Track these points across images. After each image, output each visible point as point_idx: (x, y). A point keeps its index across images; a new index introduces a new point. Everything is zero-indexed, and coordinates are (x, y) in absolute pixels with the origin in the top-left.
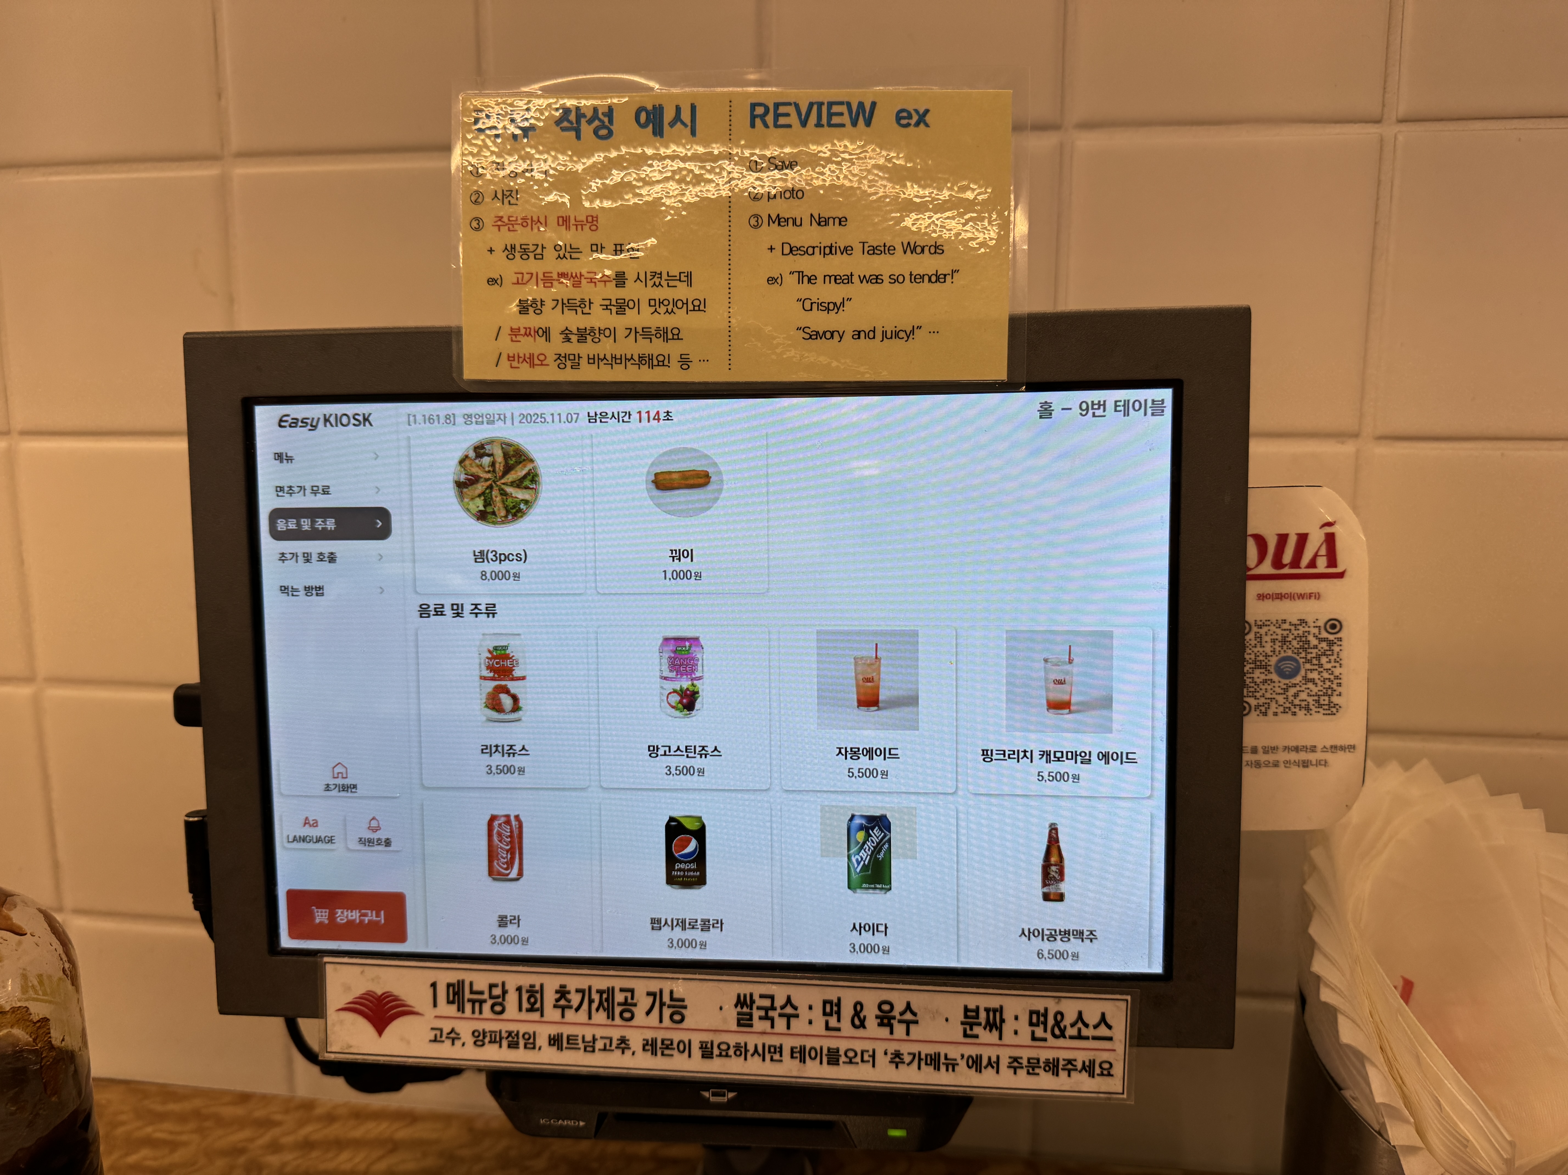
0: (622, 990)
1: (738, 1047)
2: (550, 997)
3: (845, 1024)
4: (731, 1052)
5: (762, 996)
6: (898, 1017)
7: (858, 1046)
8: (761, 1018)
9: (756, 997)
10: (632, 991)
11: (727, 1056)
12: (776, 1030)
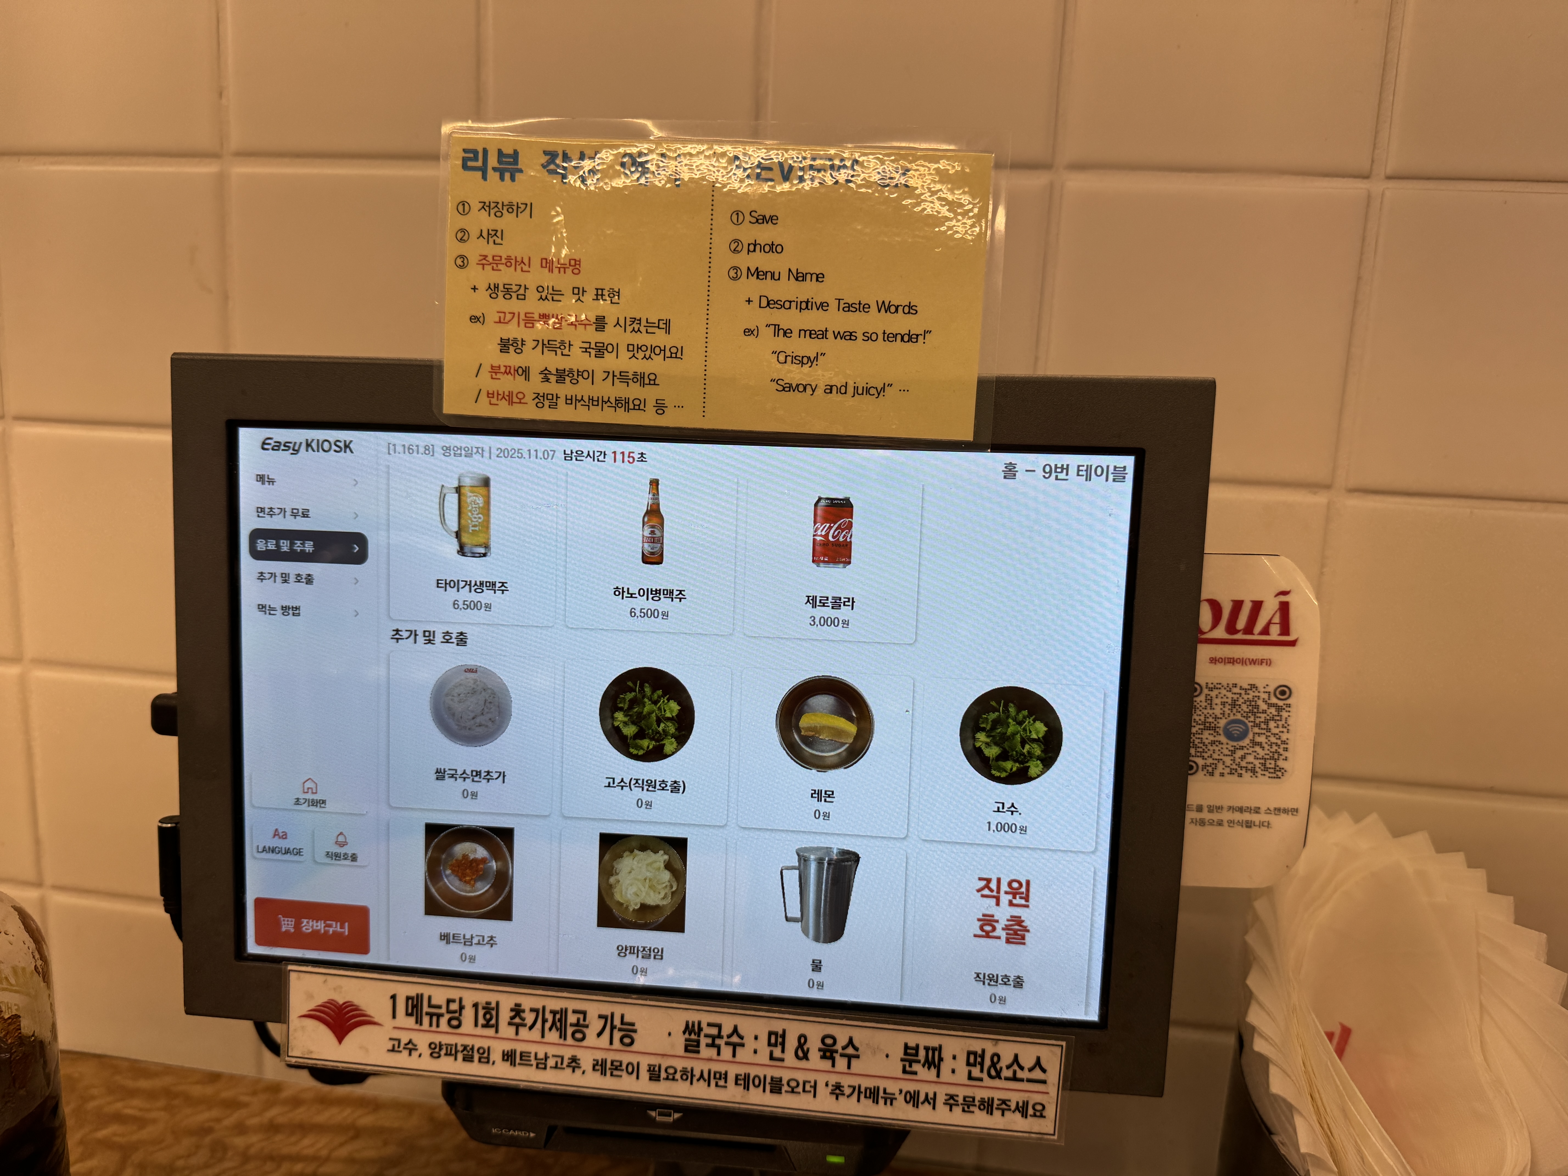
0: (575, 1012)
1: (684, 1071)
2: (505, 1015)
3: (789, 1055)
4: (678, 1076)
5: (709, 1025)
7: (801, 1077)
8: (707, 1045)
9: (704, 1025)
10: (584, 1013)
11: (673, 1079)
12: (721, 1058)
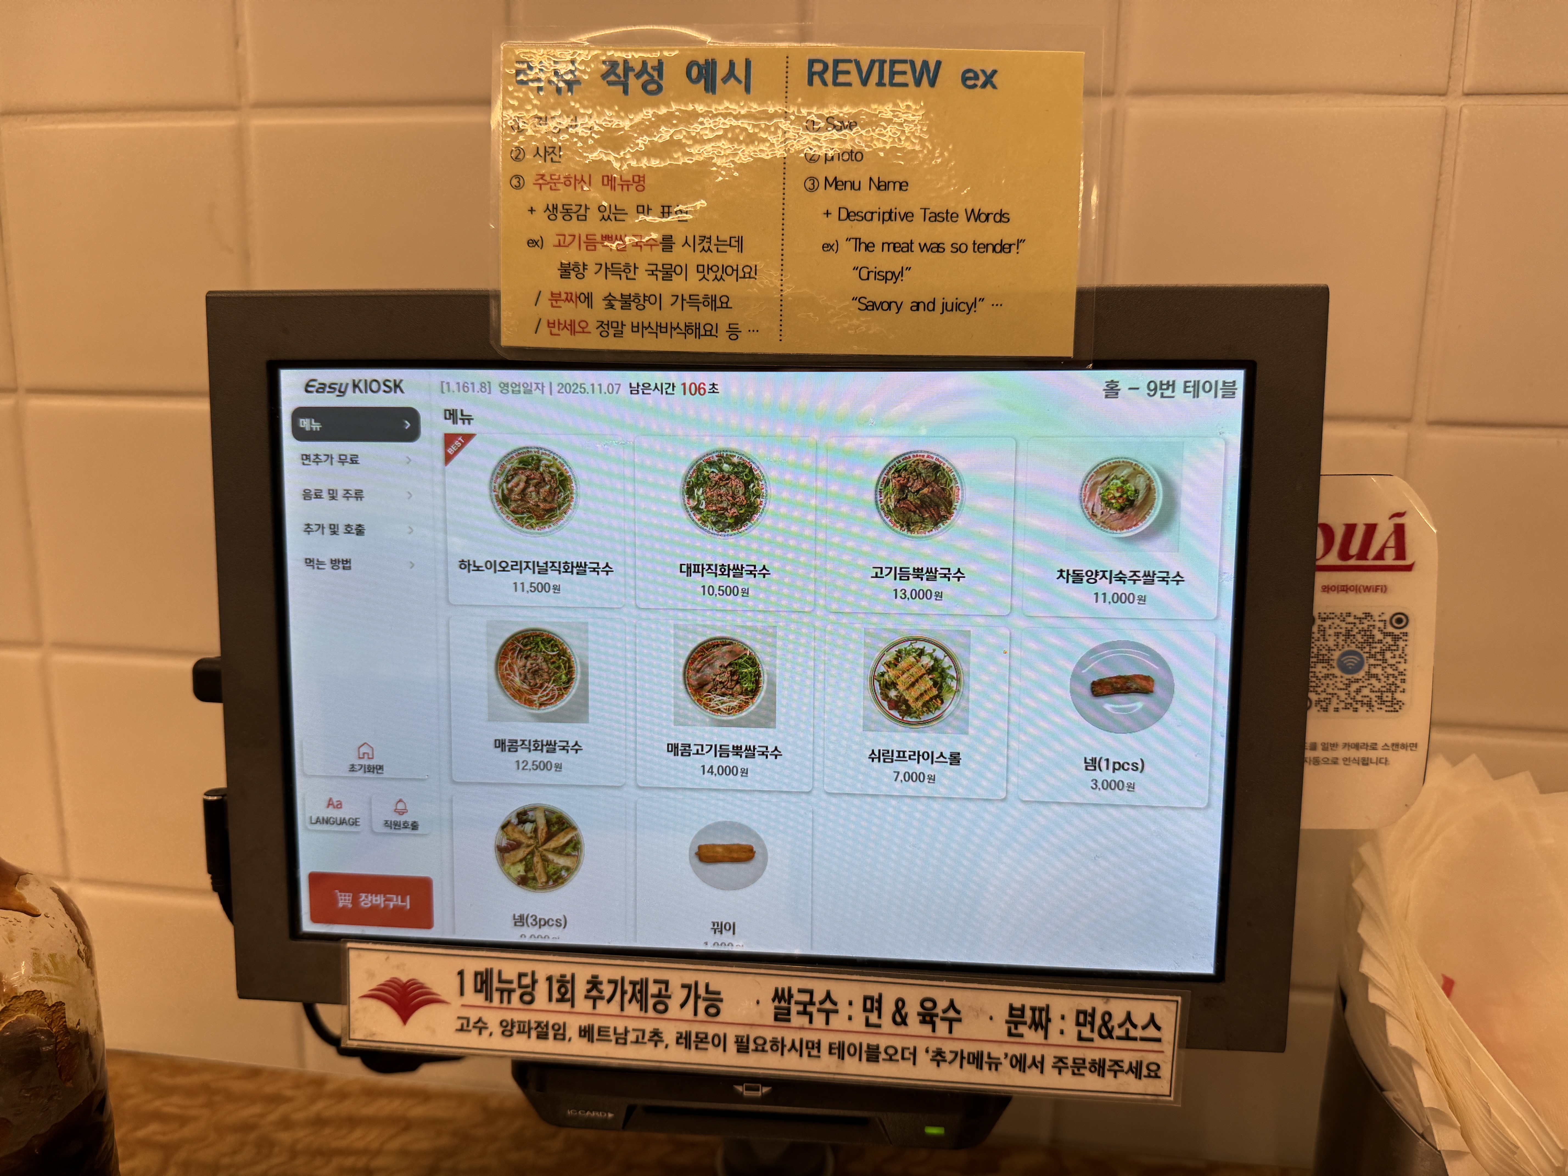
0: (656, 982)
1: (774, 1042)
2: (581, 988)
3: (886, 1021)
4: (768, 1047)
5: (800, 991)
6: (941, 1014)
7: (899, 1043)
8: (799, 1013)
9: (794, 991)
10: (666, 983)
11: (763, 1050)
12: (814, 1025)
